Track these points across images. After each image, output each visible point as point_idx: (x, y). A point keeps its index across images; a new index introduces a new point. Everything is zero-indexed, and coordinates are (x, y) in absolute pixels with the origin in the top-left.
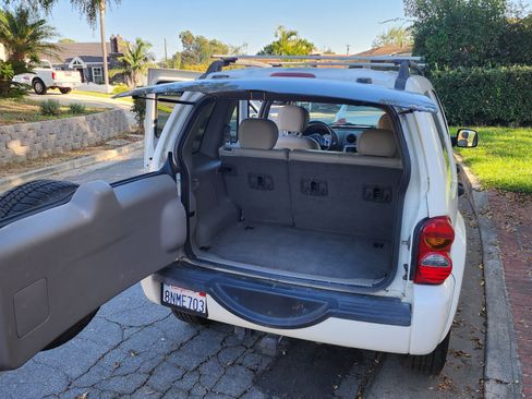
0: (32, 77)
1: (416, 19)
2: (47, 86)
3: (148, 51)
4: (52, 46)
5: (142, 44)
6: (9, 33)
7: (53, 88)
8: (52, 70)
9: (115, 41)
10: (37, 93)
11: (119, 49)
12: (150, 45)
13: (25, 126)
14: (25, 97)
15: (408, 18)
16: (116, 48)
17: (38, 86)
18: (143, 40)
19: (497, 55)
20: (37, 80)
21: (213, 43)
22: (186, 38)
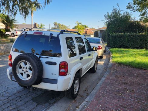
0: (11, 33)
1: (107, 20)
2: (15, 35)
3: (44, 27)
4: (16, 25)
5: (42, 25)
6: (6, 22)
7: (16, 35)
8: (17, 31)
9: (35, 24)
10: (12, 37)
11: (36, 26)
12: (44, 25)
13: (5, 44)
14: (8, 38)
15: (106, 20)
16: (35, 26)
17: (13, 35)
18: (42, 24)
19: (128, 30)
20: (13, 33)
21: (62, 25)
22: (55, 24)
